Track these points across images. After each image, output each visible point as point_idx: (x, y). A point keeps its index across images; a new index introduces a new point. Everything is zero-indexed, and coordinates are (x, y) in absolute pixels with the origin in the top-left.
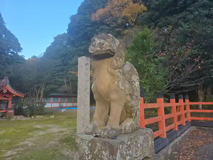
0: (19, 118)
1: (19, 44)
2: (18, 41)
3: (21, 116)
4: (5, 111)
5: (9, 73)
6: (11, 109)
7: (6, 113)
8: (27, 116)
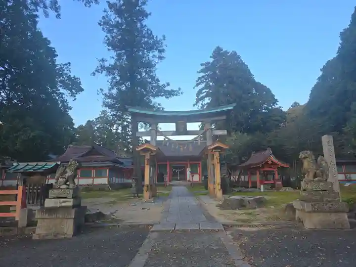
0: (288, 189)
1: (273, 96)
2: (271, 91)
3: (290, 188)
4: (273, 182)
5: (270, 142)
6: (278, 180)
7: (274, 183)
8: (296, 189)
